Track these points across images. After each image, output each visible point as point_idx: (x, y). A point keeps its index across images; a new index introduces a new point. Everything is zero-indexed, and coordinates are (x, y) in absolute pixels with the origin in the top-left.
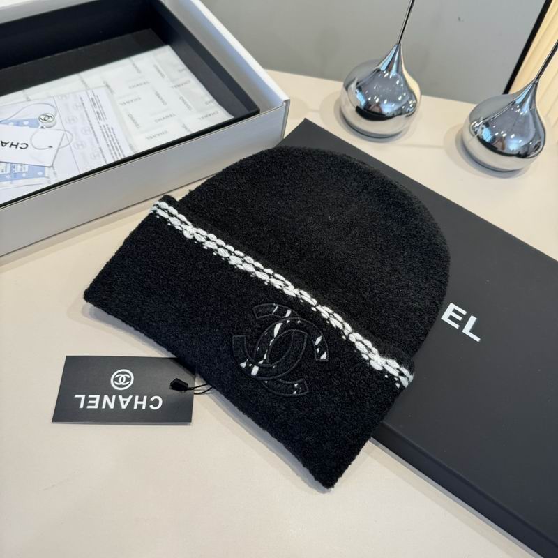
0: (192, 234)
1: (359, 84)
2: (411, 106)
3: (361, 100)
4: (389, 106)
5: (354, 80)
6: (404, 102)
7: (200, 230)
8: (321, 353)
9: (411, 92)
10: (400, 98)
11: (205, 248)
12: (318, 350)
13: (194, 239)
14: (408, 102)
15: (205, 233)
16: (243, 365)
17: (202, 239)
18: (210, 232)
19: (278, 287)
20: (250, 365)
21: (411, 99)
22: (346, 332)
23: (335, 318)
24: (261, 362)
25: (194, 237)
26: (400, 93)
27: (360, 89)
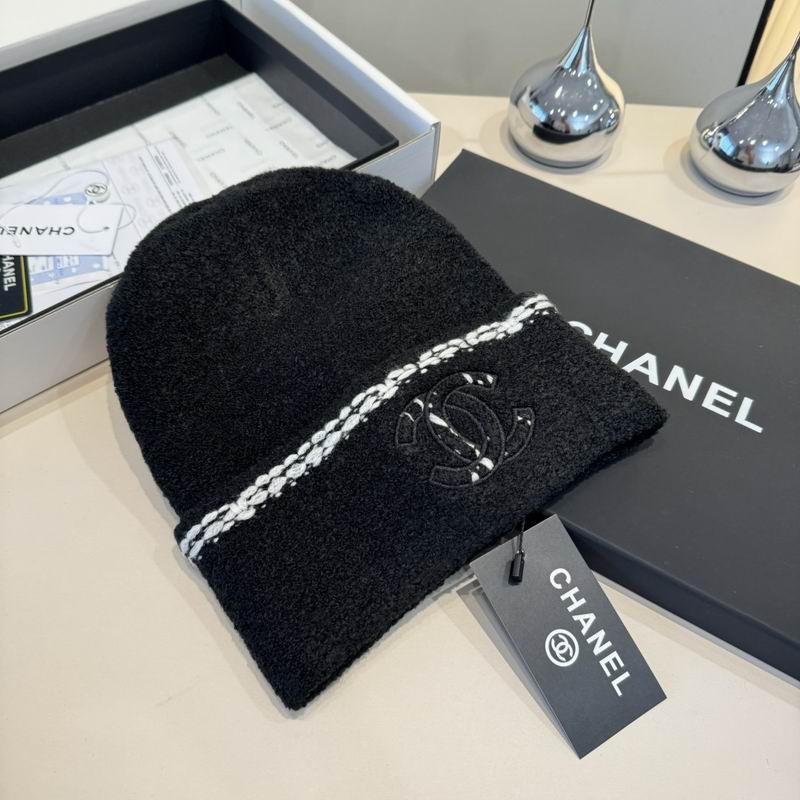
0: (249, 506)
1: (534, 94)
2: (612, 116)
3: (540, 116)
4: (580, 119)
5: (525, 89)
6: (602, 112)
7: (245, 494)
8: (485, 380)
9: (610, 98)
10: (595, 107)
11: (278, 495)
12: (480, 382)
13: (258, 507)
14: (607, 112)
15: (251, 490)
16: (475, 477)
17: (262, 496)
18: (253, 482)
19: (377, 405)
20: (478, 467)
21: (611, 106)
22: (464, 345)
23: (440, 352)
24: (478, 453)
25: (256, 506)
26: (595, 100)
27: (535, 101)
